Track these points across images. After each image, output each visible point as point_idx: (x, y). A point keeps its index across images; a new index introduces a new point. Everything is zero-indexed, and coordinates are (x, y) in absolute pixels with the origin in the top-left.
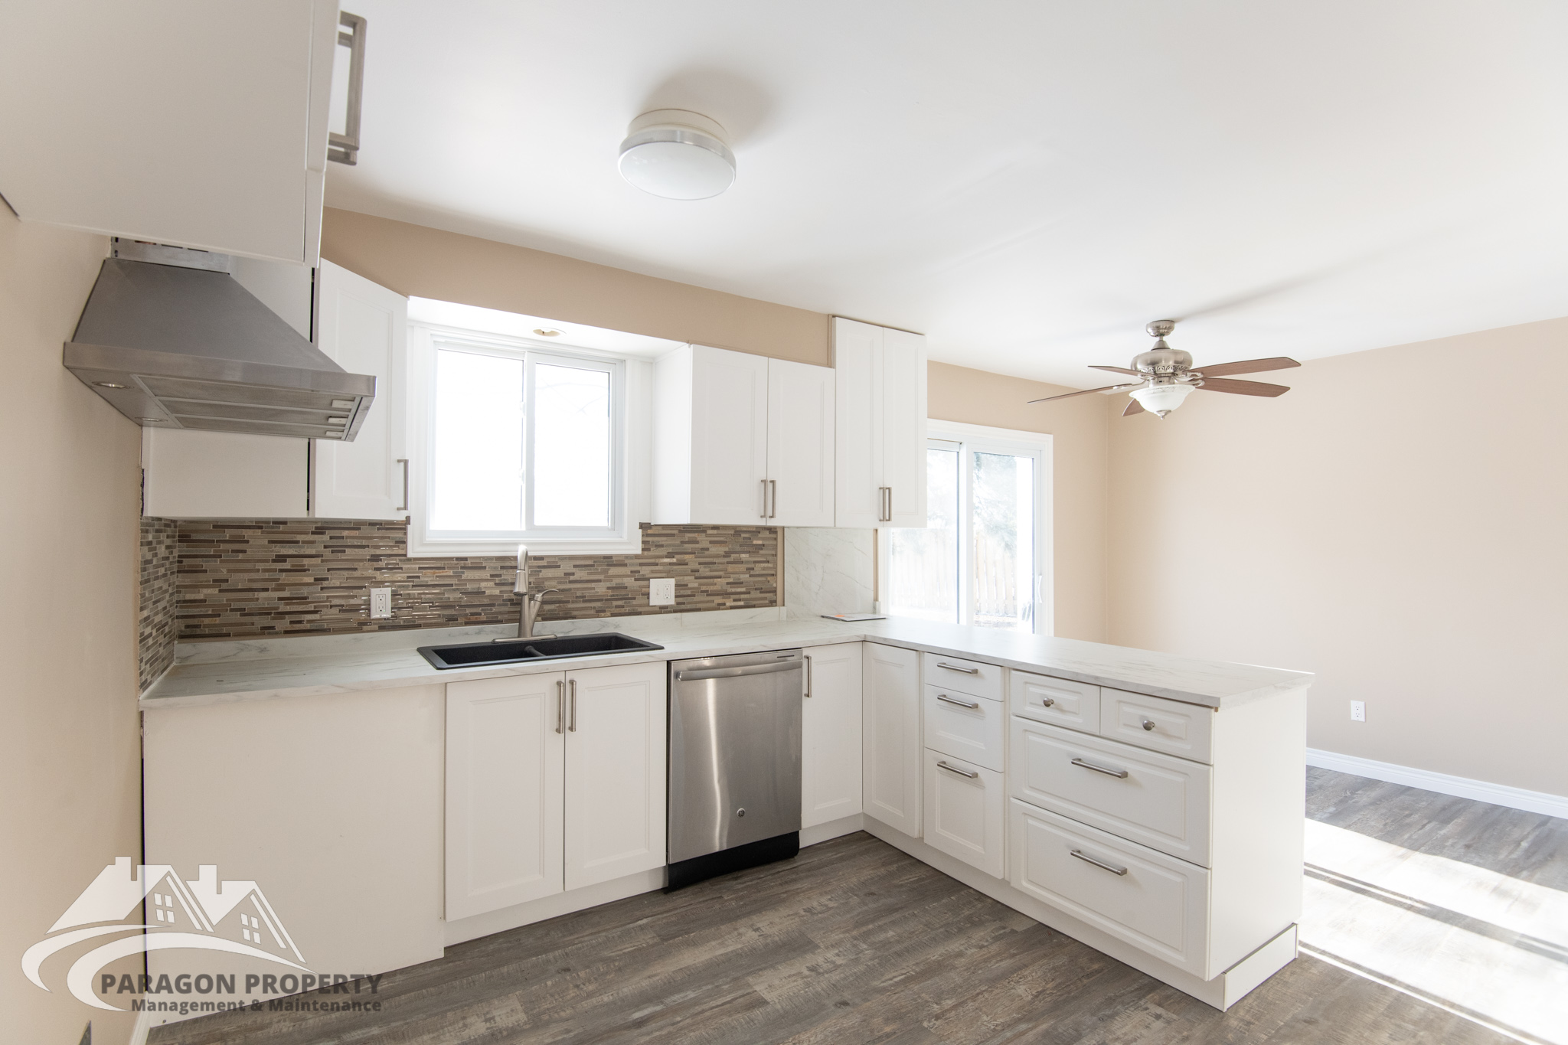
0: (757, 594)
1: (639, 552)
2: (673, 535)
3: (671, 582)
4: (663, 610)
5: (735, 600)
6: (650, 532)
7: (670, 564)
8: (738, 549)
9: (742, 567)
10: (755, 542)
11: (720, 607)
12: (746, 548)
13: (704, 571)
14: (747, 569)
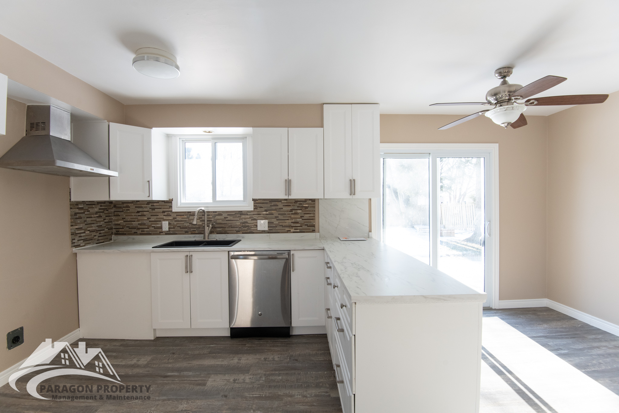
0: (304, 227)
1: (253, 209)
2: (267, 203)
3: (266, 221)
4: (263, 232)
5: (295, 229)
6: (257, 202)
7: (266, 214)
8: (296, 208)
9: (299, 216)
10: (304, 205)
11: (288, 232)
12: (300, 208)
13: (281, 217)
14: (301, 217)
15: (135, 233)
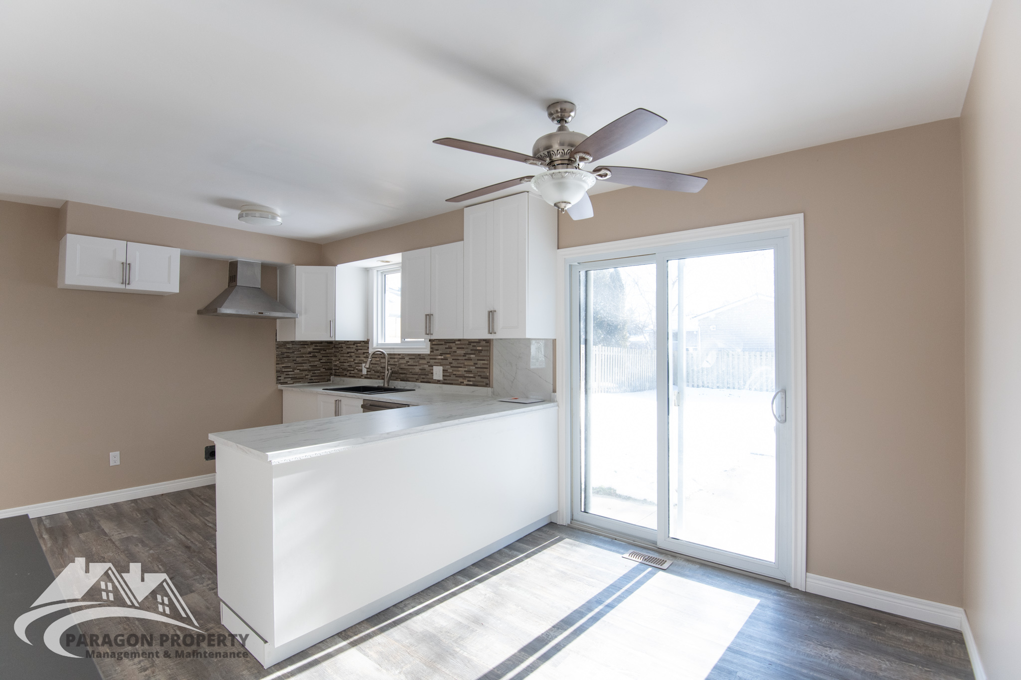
0: (478, 379)
1: (429, 353)
2: (442, 344)
3: (441, 368)
4: (438, 382)
5: (468, 381)
6: (434, 343)
7: (442, 359)
8: (470, 352)
9: (471, 363)
10: (478, 348)
11: (461, 384)
12: (473, 352)
13: (455, 364)
14: (474, 364)
15: (345, 376)
